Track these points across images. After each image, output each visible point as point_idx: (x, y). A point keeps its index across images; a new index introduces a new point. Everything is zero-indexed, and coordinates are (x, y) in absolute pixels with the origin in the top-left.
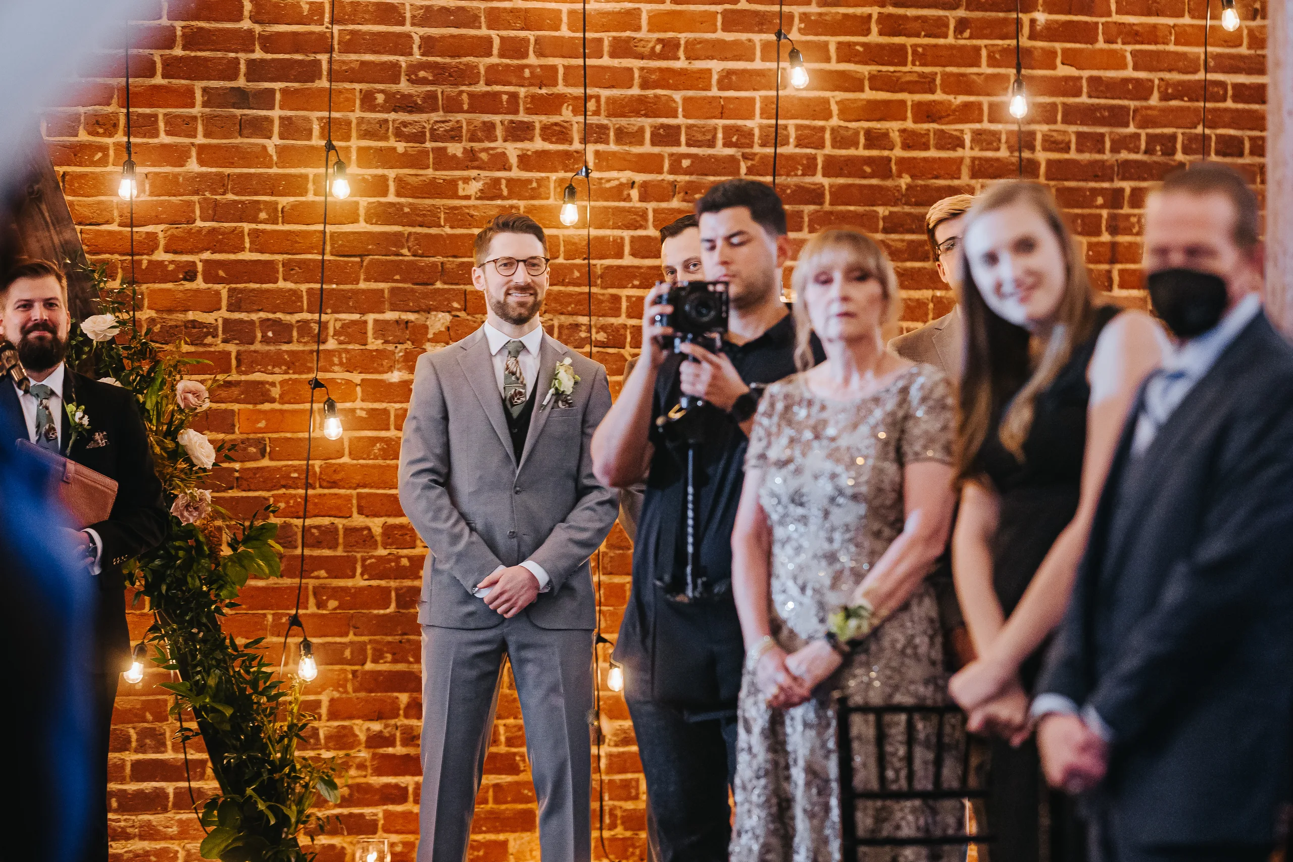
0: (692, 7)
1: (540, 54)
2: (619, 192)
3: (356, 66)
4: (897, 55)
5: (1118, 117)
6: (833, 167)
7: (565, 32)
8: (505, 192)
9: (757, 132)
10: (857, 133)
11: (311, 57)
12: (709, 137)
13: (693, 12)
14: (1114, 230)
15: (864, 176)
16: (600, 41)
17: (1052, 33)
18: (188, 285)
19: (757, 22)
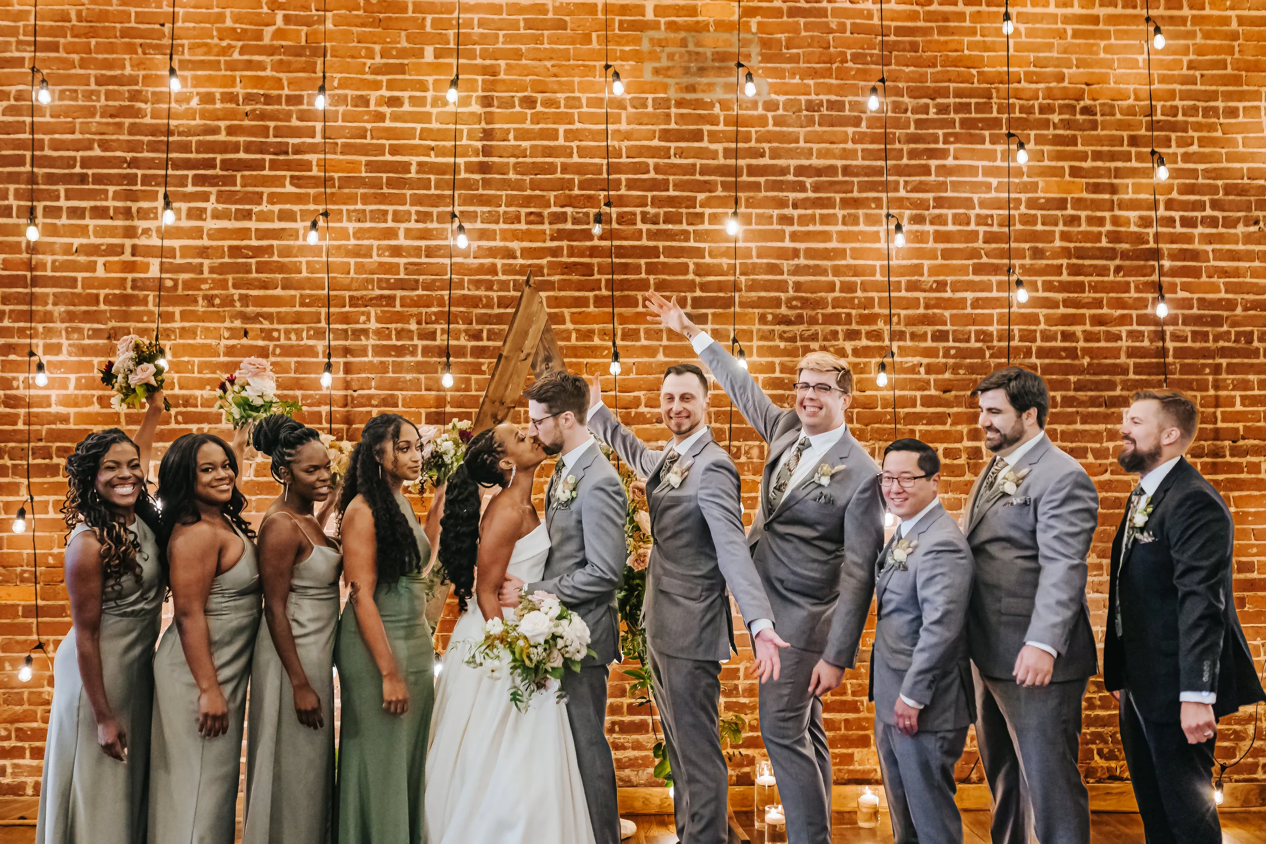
0: (954, 262)
1: (864, 290)
2: (913, 369)
3: (755, 299)
4: (1079, 287)
5: (1216, 321)
6: (1042, 353)
7: (878, 277)
9: (995, 333)
10: (1056, 333)
11: (729, 294)
12: (966, 337)
13: (954, 265)
14: (1217, 387)
15: (1062, 358)
16: (900, 282)
17: (1174, 273)
18: (659, 426)
19: (995, 270)
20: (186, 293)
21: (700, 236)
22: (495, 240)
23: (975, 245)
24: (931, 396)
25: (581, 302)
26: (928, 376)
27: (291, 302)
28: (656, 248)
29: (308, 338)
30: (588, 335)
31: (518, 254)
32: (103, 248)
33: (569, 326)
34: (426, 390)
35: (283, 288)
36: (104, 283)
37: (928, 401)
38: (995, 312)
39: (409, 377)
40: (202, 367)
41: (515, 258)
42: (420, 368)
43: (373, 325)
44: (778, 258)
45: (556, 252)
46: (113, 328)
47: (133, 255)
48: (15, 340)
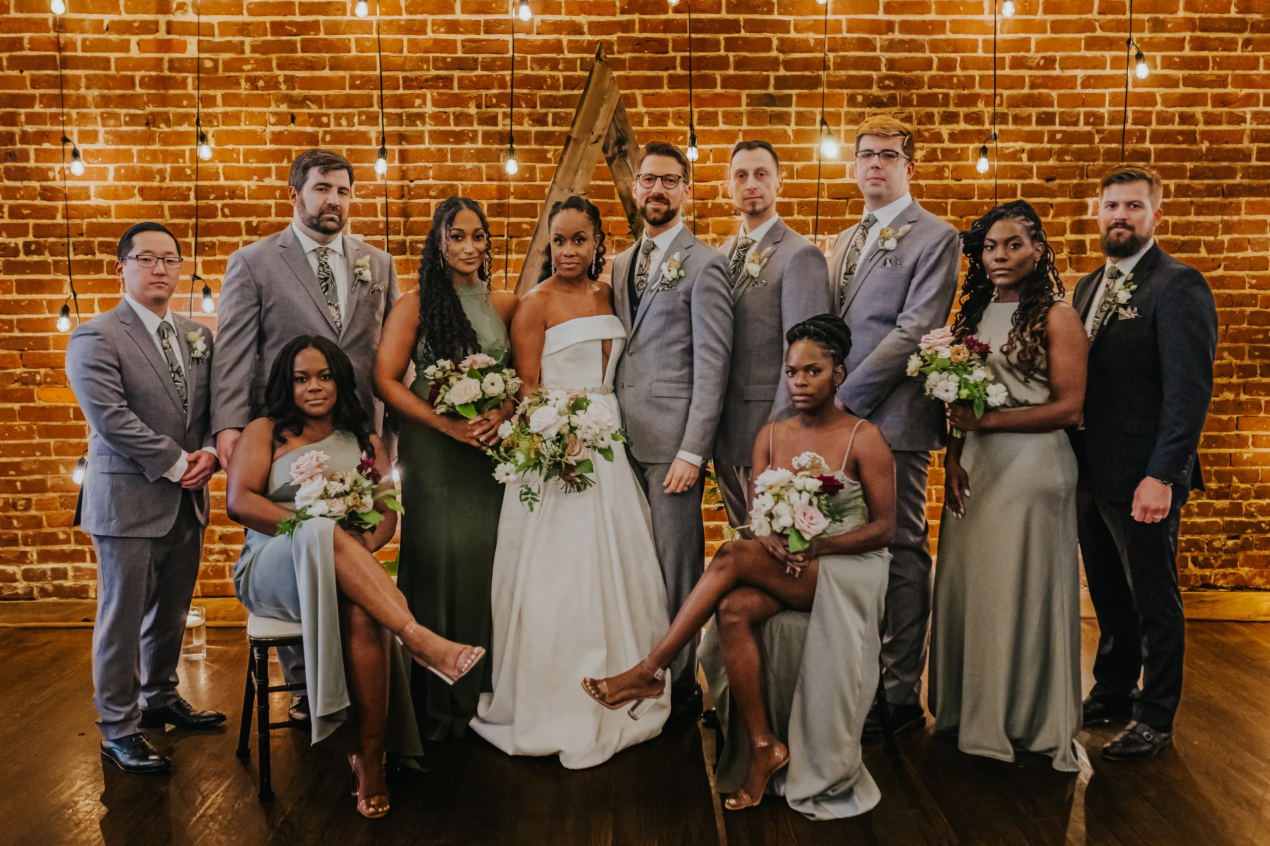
0: (1065, 36)
1: (964, 68)
2: (1015, 155)
3: (844, 78)
4: (1202, 63)
6: (1157, 137)
7: (980, 53)
8: (940, 157)
9: (1106, 115)
10: (1173, 115)
11: (816, 73)
12: (1074, 119)
13: (1065, 39)
15: (1178, 143)
16: (1003, 59)
19: (1111, 44)
20: (227, 74)
22: (560, 13)
23: (1089, 16)
24: (1033, 185)
25: (656, 83)
26: (1030, 163)
27: (339, 84)
28: (737, 21)
29: (360, 124)
30: (661, 119)
31: (586, 29)
32: (136, 25)
33: (641, 109)
34: (488, 180)
35: (331, 69)
36: (139, 64)
37: (1029, 191)
38: (1108, 92)
39: (469, 165)
40: (248, 155)
41: (582, 33)
42: (480, 156)
43: (429, 109)
44: (870, 32)
45: (627, 27)
46: (152, 114)
47: (169, 33)
48: (48, 127)
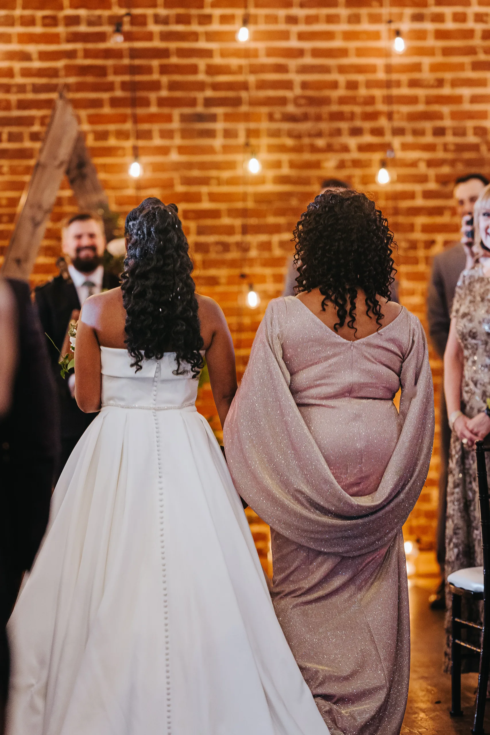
0: (454, 59)
1: (366, 88)
2: (414, 164)
3: (264, 98)
7: (380, 75)
8: (349, 166)
11: (238, 94)
13: (454, 62)
16: (400, 79)
21: (210, 37)
22: (12, 43)
23: (473, 42)
24: (431, 189)
25: (97, 103)
26: (428, 170)
28: (168, 49)
30: (102, 136)
31: (35, 57)
33: (86, 127)
37: (428, 195)
41: (32, 61)
45: (71, 54)
